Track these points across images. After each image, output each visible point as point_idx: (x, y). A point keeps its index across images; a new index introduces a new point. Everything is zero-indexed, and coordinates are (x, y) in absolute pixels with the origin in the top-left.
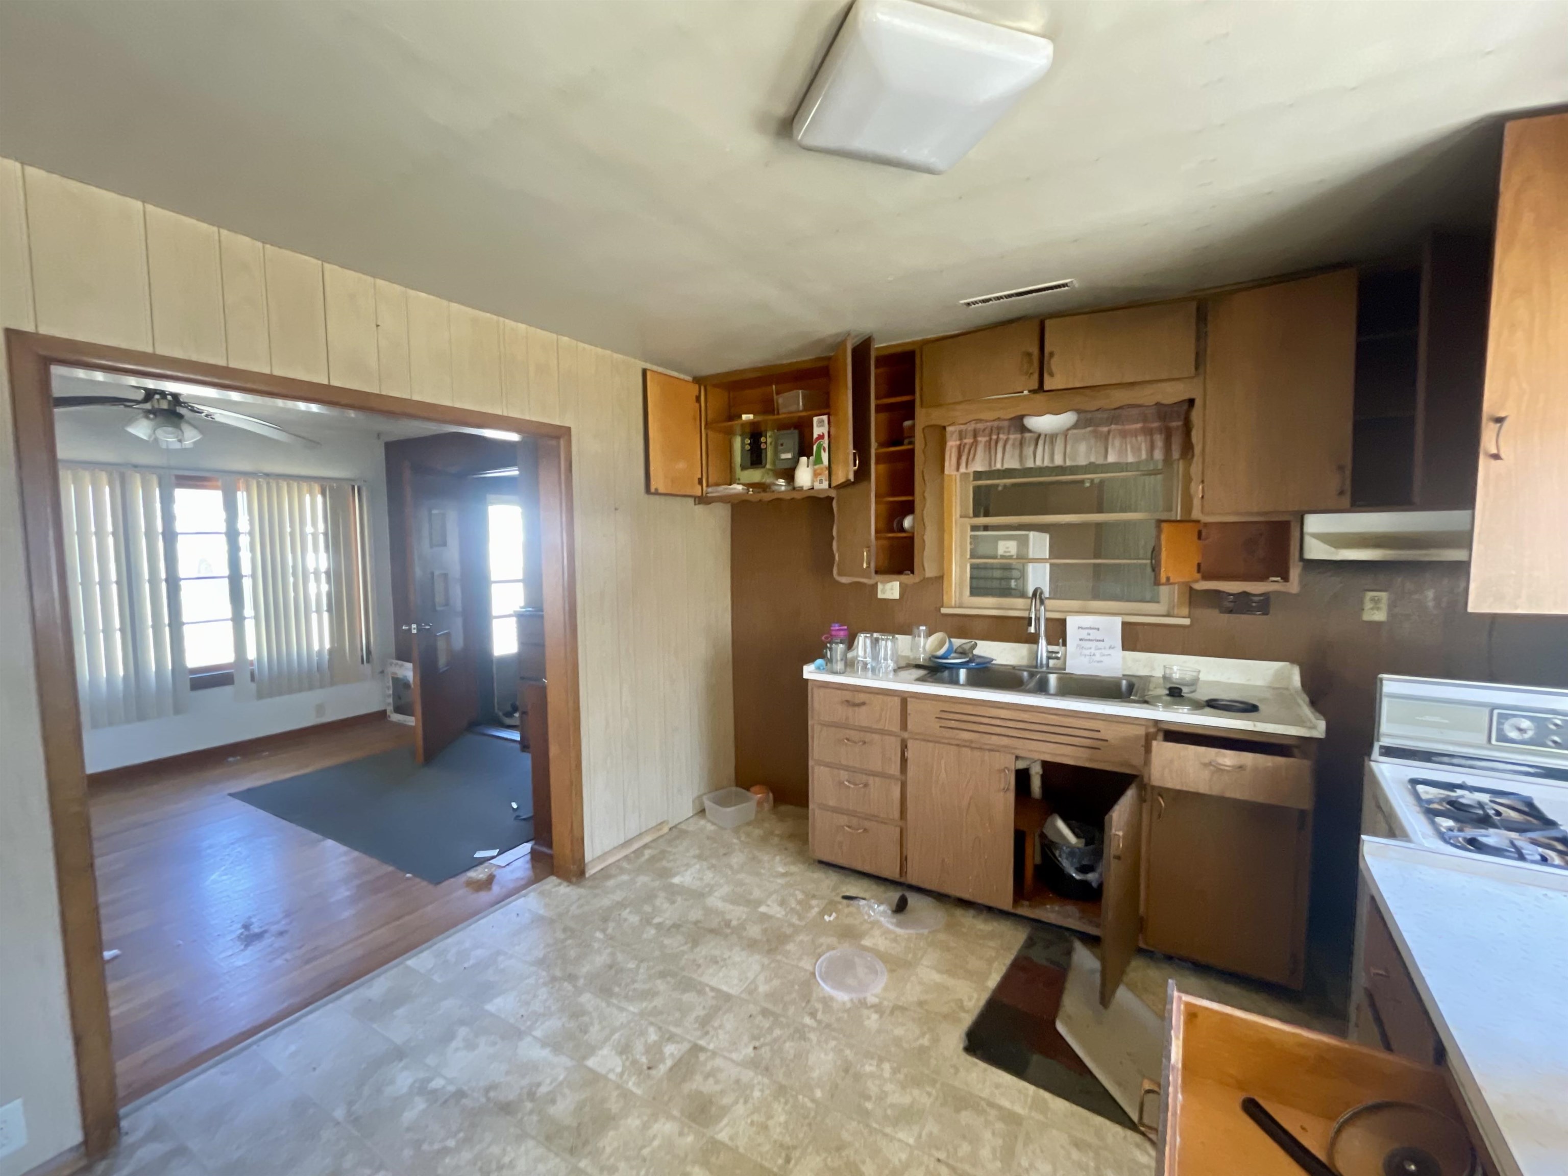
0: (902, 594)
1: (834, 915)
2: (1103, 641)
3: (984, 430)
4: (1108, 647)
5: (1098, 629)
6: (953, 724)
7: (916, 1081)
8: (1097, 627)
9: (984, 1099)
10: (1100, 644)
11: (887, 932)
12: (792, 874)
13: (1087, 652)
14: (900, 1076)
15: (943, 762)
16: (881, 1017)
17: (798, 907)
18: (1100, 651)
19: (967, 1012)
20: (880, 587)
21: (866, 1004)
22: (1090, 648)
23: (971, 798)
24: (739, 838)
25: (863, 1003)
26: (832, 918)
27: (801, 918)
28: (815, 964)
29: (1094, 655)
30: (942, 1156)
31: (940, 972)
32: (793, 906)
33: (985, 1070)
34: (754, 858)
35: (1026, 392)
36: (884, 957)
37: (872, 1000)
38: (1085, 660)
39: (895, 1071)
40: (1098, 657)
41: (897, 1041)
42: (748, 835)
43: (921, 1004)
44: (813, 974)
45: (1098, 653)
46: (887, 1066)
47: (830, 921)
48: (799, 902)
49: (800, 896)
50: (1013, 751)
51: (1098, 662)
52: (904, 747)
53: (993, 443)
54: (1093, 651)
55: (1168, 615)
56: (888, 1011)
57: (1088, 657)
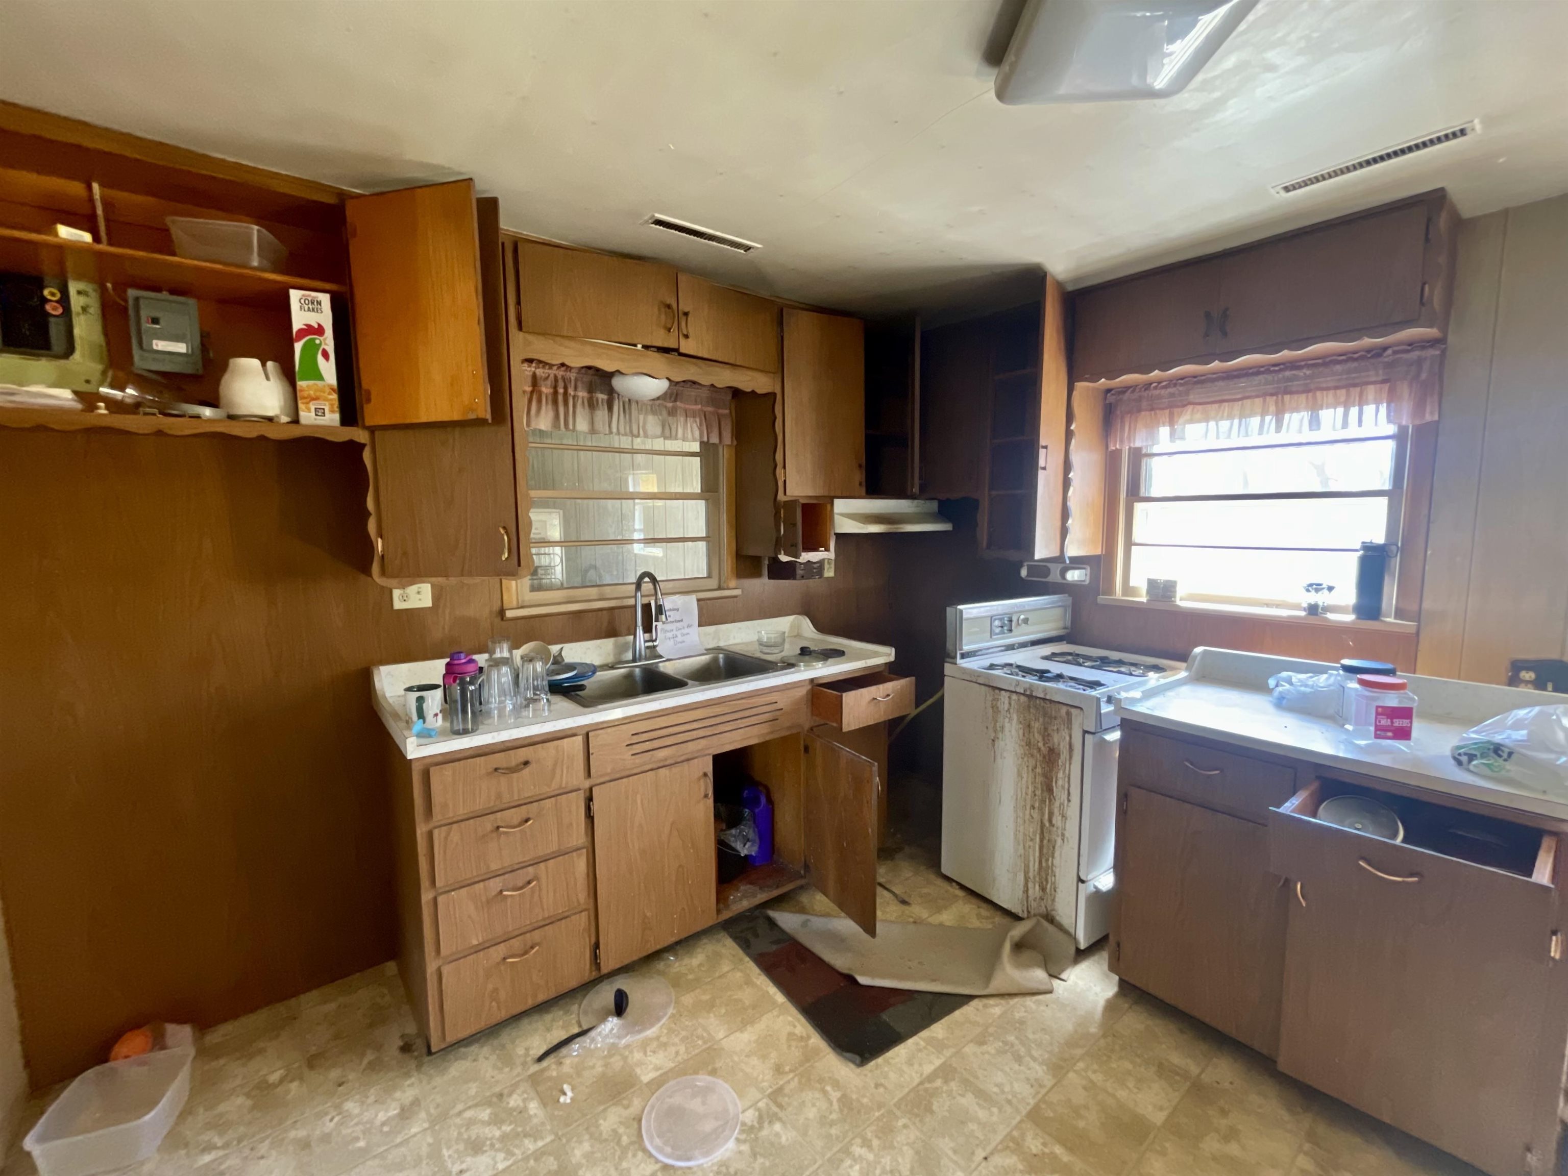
0: (436, 598)
1: (566, 1087)
2: (682, 620)
3: (547, 378)
4: (686, 626)
5: (678, 610)
6: (647, 746)
7: (886, 1130)
8: (676, 607)
9: (921, 1083)
10: (679, 625)
11: (644, 1046)
12: (416, 1102)
13: (669, 635)
14: (875, 1143)
15: (639, 797)
16: (780, 1119)
17: (507, 1128)
18: (680, 631)
19: (809, 1037)
20: (396, 593)
21: (752, 1127)
22: (672, 630)
23: (672, 824)
24: (209, 1148)
25: (749, 1130)
26: (570, 1094)
27: (535, 1135)
28: (651, 1155)
29: (676, 636)
30: (980, 1154)
31: (741, 1029)
32: (497, 1133)
33: (887, 1062)
34: (305, 1145)
35: (639, 346)
36: (683, 1070)
37: (750, 1117)
38: (671, 642)
39: (866, 1144)
40: (680, 639)
41: (823, 1121)
42: (220, 1125)
43: (778, 1070)
44: (666, 1167)
45: (678, 633)
46: (857, 1150)
47: (571, 1099)
48: (496, 1121)
49: (485, 1114)
50: (707, 752)
51: (681, 642)
52: (590, 799)
53: (560, 398)
54: (674, 632)
55: (720, 588)
56: (775, 1109)
57: (672, 640)
